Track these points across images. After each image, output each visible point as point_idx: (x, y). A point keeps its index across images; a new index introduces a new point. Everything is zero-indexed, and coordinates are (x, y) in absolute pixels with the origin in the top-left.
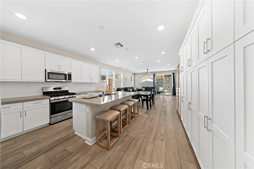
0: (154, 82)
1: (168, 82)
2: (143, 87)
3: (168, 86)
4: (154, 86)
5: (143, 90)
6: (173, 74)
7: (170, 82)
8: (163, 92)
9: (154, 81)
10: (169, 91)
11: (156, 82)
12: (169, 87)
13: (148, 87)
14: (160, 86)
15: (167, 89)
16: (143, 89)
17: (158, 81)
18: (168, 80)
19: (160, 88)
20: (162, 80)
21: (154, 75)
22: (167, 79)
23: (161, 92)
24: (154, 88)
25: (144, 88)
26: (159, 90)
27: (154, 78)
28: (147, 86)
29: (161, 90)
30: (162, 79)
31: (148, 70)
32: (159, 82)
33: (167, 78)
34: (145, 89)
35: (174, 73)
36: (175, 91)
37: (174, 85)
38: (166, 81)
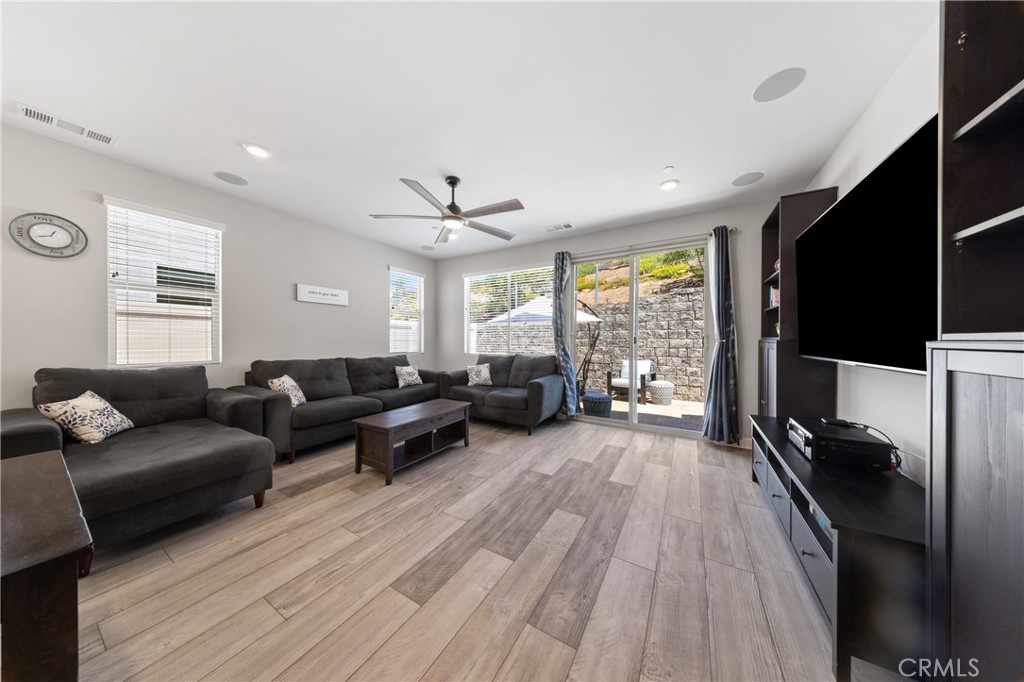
0: (555, 322)
1: (681, 322)
2: (482, 360)
3: (682, 351)
4: (557, 347)
5: (473, 380)
6: (723, 235)
7: (694, 326)
12: (687, 361)
13: (512, 359)
14: (629, 351)
16: (478, 373)
18: (680, 312)
19: (625, 362)
21: (561, 259)
22: (680, 304)
24: (557, 367)
25: (484, 369)
26: (614, 381)
28: (503, 353)
31: (453, 181)
32: (621, 325)
33: (672, 297)
34: (493, 372)
35: (730, 226)
36: (732, 399)
37: (722, 344)
38: (669, 316)
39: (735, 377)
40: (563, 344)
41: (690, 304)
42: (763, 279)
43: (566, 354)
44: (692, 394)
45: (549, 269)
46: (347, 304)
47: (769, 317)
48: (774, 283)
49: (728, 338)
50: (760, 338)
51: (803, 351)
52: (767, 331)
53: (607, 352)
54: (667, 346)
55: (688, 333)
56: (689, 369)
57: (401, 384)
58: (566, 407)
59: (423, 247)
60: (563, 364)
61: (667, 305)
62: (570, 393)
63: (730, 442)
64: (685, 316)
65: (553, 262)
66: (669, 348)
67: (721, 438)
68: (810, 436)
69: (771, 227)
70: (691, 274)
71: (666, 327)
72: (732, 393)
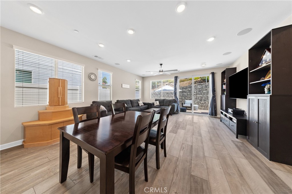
0: (175, 91)
1: (200, 91)
2: (156, 100)
3: (200, 98)
4: (175, 97)
5: (155, 105)
6: (213, 74)
7: (202, 92)
8: (191, 107)
9: (176, 89)
10: (201, 106)
11: (179, 90)
12: (201, 100)
13: (164, 100)
14: (187, 98)
15: (198, 103)
17: (184, 90)
18: (199, 89)
19: (186, 101)
20: (190, 89)
21: (176, 78)
22: (199, 87)
23: (188, 108)
24: (175, 101)
25: (158, 102)
26: (184, 105)
27: (175, 84)
28: (162, 98)
29: (189, 104)
30: (191, 87)
31: (161, 65)
33: (197, 85)
34: (160, 103)
36: (215, 107)
37: (213, 96)
38: (197, 90)
39: (216, 103)
40: (176, 96)
41: (202, 87)
42: (222, 83)
43: (177, 98)
44: (202, 108)
45: (173, 80)
46: (129, 88)
47: (223, 91)
48: (224, 84)
49: (214, 95)
50: (221, 95)
51: (230, 97)
52: (223, 93)
53: (181, 98)
54: (196, 97)
55: (201, 94)
56: (202, 102)
57: (140, 105)
58: (178, 110)
59: (143, 75)
60: (177, 101)
61: (196, 87)
62: (179, 107)
63: (215, 116)
64: (200, 90)
65: (174, 78)
66: (197, 97)
67: (213, 115)
68: (232, 110)
69: (223, 73)
70: (200, 79)
71: (196, 92)
72: (215, 106)
